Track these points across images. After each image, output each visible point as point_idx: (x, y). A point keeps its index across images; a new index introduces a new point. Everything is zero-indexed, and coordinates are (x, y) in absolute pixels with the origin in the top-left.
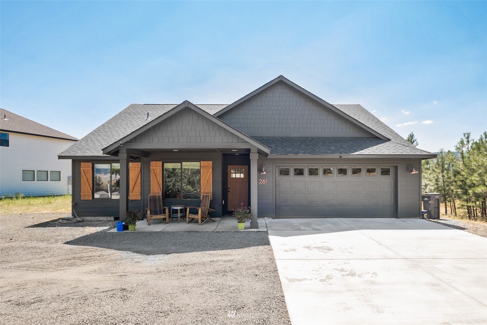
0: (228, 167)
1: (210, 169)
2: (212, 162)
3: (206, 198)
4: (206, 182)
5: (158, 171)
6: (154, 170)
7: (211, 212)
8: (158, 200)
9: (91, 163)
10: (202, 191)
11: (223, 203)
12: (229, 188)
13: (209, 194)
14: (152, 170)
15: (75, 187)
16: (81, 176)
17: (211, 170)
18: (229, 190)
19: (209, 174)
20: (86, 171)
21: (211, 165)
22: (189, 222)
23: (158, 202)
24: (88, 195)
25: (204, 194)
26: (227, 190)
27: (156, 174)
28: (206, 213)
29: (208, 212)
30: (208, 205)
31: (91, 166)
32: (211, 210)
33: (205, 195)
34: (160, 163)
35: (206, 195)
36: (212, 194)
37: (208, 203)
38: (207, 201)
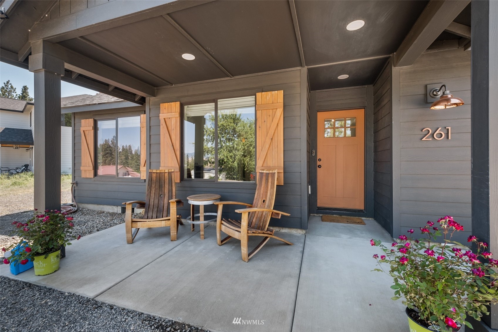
0: (317, 114)
1: (278, 110)
2: (282, 91)
3: (267, 180)
4: (268, 141)
5: (173, 121)
6: (167, 120)
7: (278, 219)
8: (167, 181)
9: (93, 119)
10: (260, 163)
11: (310, 193)
12: (320, 160)
13: (275, 169)
14: (162, 122)
15: (76, 158)
16: (82, 141)
17: (280, 112)
18: (319, 163)
19: (276, 121)
20: (86, 133)
21: (281, 100)
22: (222, 242)
23: (167, 186)
24: (89, 170)
25: (263, 170)
26: (316, 164)
27: (170, 129)
28: (266, 221)
29: (271, 218)
30: (270, 200)
31: (92, 124)
32: (278, 214)
33: (265, 172)
34: (177, 105)
35: (268, 173)
36: (282, 171)
37: (271, 195)
38: (269, 187)
